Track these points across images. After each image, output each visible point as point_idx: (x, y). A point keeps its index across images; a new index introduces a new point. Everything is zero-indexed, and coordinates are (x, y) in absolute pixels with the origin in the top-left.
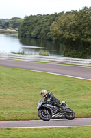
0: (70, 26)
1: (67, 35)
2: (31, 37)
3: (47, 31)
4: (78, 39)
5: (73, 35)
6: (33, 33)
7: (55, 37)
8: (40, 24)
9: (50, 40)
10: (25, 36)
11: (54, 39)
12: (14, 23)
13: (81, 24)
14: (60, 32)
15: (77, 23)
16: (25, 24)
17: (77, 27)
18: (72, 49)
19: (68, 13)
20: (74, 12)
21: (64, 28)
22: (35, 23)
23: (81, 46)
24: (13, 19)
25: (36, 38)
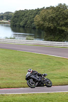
0: (49, 18)
1: (47, 24)
2: (20, 26)
3: (32, 22)
4: (55, 28)
5: (52, 25)
6: (22, 24)
7: (38, 26)
8: (26, 16)
9: (34, 28)
10: (16, 26)
11: (37, 27)
12: (7, 16)
13: (57, 16)
14: (42, 22)
15: (54, 15)
16: (15, 17)
17: (54, 18)
18: (51, 35)
19: (47, 8)
20: (52, 8)
21: (44, 20)
22: (23, 15)
23: (58, 33)
24: (6, 13)
25: (24, 27)
